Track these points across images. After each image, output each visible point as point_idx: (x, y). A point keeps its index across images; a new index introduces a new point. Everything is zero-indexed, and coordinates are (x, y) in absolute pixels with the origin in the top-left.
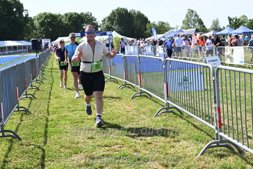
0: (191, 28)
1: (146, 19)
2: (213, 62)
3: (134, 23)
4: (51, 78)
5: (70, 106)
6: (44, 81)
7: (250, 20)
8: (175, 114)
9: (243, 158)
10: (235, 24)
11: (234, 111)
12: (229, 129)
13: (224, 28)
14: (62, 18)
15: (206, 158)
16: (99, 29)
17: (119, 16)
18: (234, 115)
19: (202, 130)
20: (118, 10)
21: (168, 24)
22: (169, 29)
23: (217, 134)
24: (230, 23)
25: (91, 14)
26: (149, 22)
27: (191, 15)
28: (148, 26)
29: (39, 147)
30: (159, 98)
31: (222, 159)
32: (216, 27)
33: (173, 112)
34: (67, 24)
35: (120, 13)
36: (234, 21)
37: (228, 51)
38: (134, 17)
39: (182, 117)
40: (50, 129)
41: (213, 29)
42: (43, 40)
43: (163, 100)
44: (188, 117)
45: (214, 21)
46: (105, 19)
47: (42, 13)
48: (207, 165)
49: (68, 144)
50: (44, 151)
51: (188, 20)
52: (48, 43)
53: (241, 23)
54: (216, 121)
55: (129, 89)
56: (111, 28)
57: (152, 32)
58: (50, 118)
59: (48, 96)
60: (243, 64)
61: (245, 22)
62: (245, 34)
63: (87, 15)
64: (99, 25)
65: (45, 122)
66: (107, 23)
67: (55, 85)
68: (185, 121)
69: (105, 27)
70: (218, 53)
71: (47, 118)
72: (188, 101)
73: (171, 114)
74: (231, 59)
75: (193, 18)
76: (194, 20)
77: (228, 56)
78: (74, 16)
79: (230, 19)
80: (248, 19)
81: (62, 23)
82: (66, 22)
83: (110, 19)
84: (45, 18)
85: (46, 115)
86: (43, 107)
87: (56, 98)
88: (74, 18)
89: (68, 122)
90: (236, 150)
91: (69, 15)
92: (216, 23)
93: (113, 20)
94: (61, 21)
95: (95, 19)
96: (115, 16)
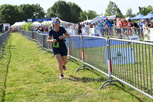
0: (112, 15)
1: (80, 9)
3: (71, 11)
6: (4, 56)
10: (143, 12)
14: (18, 8)
16: (45, 16)
17: (60, 6)
20: (59, 2)
21: (95, 12)
24: (140, 11)
25: (39, 5)
26: (82, 11)
27: (111, 6)
28: (81, 14)
32: (130, 14)
33: (116, 85)
34: (22, 13)
35: (60, 4)
36: (143, 9)
38: (71, 8)
41: (128, 16)
42: (4, 24)
45: (128, 10)
46: (49, 9)
47: (4, 4)
51: (110, 10)
52: (8, 26)
53: (148, 11)
55: (73, 63)
56: (54, 15)
61: (151, 11)
63: (36, 6)
64: (45, 13)
66: (51, 12)
69: (49, 15)
70: (137, 33)
72: (124, 74)
74: (148, 37)
75: (113, 8)
76: (114, 10)
77: (146, 35)
78: (27, 6)
79: (140, 9)
81: (18, 12)
82: (21, 11)
83: (53, 9)
84: (6, 8)
88: (27, 8)
91: (23, 6)
92: (130, 12)
93: (56, 9)
94: (17, 11)
95: (43, 9)
96: (57, 7)
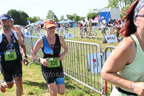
1: (27, 15)
3: (20, 17)
10: (70, 18)
20: (11, 10)
21: (39, 18)
24: (68, 17)
26: (29, 17)
27: (50, 13)
35: (12, 12)
36: (70, 16)
38: (20, 14)
51: (49, 16)
53: (73, 17)
75: (51, 14)
76: (52, 16)
79: (68, 16)
92: (62, 17)
96: (10, 14)
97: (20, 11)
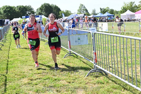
0: (82, 13)
1: (59, 9)
2: (93, 31)
3: (53, 11)
4: (10, 40)
5: (20, 53)
6: (6, 41)
7: (111, 10)
8: (74, 56)
9: (107, 77)
10: (103, 11)
11: (103, 54)
12: (101, 64)
13: (98, 13)
14: (16, 8)
15: (89, 78)
16: (35, 14)
17: (45, 7)
18: (103, 56)
19: (87, 64)
20: (45, 4)
21: (70, 12)
22: (71, 14)
23: (95, 66)
24: (101, 11)
25: (31, 6)
26: (61, 10)
27: (81, 7)
28: (60, 13)
29: (4, 75)
30: (66, 49)
31: (97, 78)
32: (94, 13)
33: (73, 56)
34: (18, 12)
36: (103, 10)
37: (100, 25)
38: (53, 8)
39: (77, 58)
40: (9, 66)
41: (93, 14)
42: (5, 20)
43: (68, 50)
44: (80, 58)
46: (38, 9)
47: (5, 6)
48: (90, 81)
49: (19, 73)
50: (6, 77)
51: (80, 10)
52: (8, 21)
53: (106, 11)
54: (94, 59)
56: (41, 13)
57: (62, 15)
58: (9, 60)
59: (8, 49)
60: (107, 31)
61: (108, 11)
62: (108, 16)
63: (28, 7)
64: (35, 12)
65: (7, 62)
66: (39, 11)
67: (12, 43)
68: (79, 60)
69: (38, 13)
70: (95, 26)
71: (8, 60)
72: (80, 50)
73: (72, 56)
74: (102, 28)
75: (83, 8)
76: (83, 10)
77: (100, 27)
78: (22, 7)
79: (101, 9)
80: (110, 9)
82: (18, 11)
84: (6, 8)
85: (8, 59)
86: (6, 54)
87: (13, 49)
88: (22, 8)
89: (19, 62)
90: (104, 74)
91: (19, 7)
92: (94, 11)
93: (42, 9)
94: (15, 10)
95: (33, 9)
96: (43, 7)
97: (52, 5)
